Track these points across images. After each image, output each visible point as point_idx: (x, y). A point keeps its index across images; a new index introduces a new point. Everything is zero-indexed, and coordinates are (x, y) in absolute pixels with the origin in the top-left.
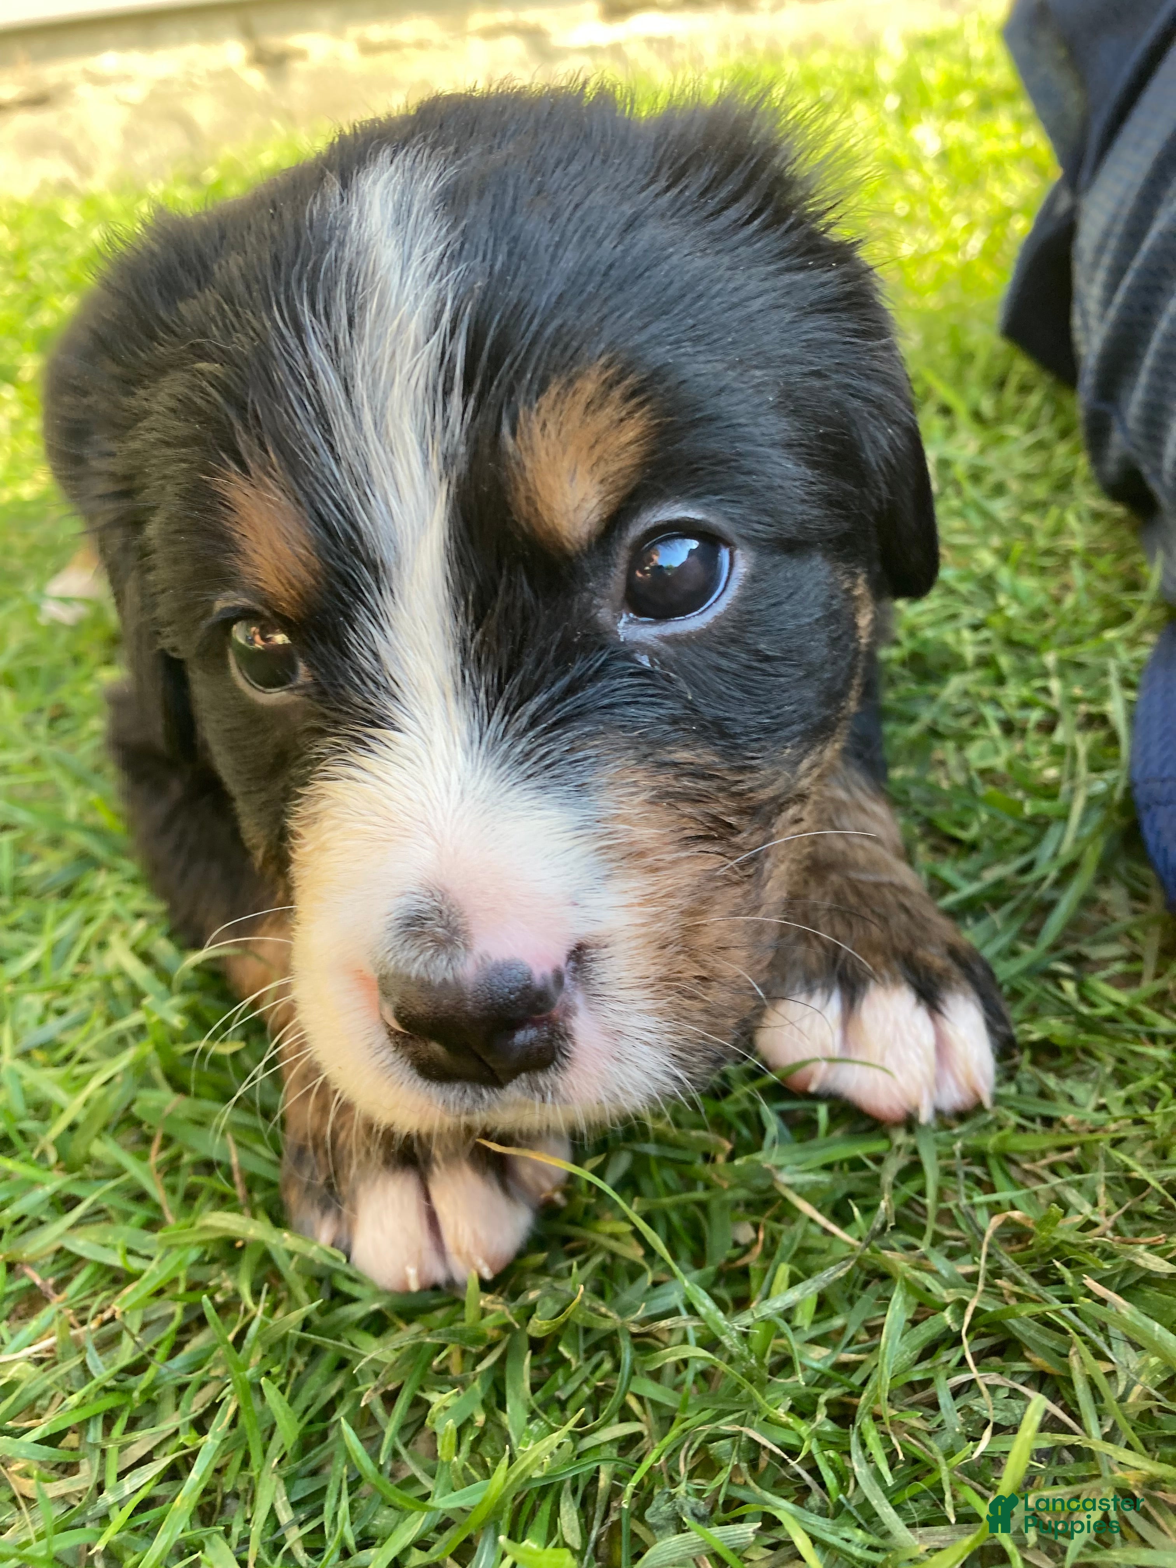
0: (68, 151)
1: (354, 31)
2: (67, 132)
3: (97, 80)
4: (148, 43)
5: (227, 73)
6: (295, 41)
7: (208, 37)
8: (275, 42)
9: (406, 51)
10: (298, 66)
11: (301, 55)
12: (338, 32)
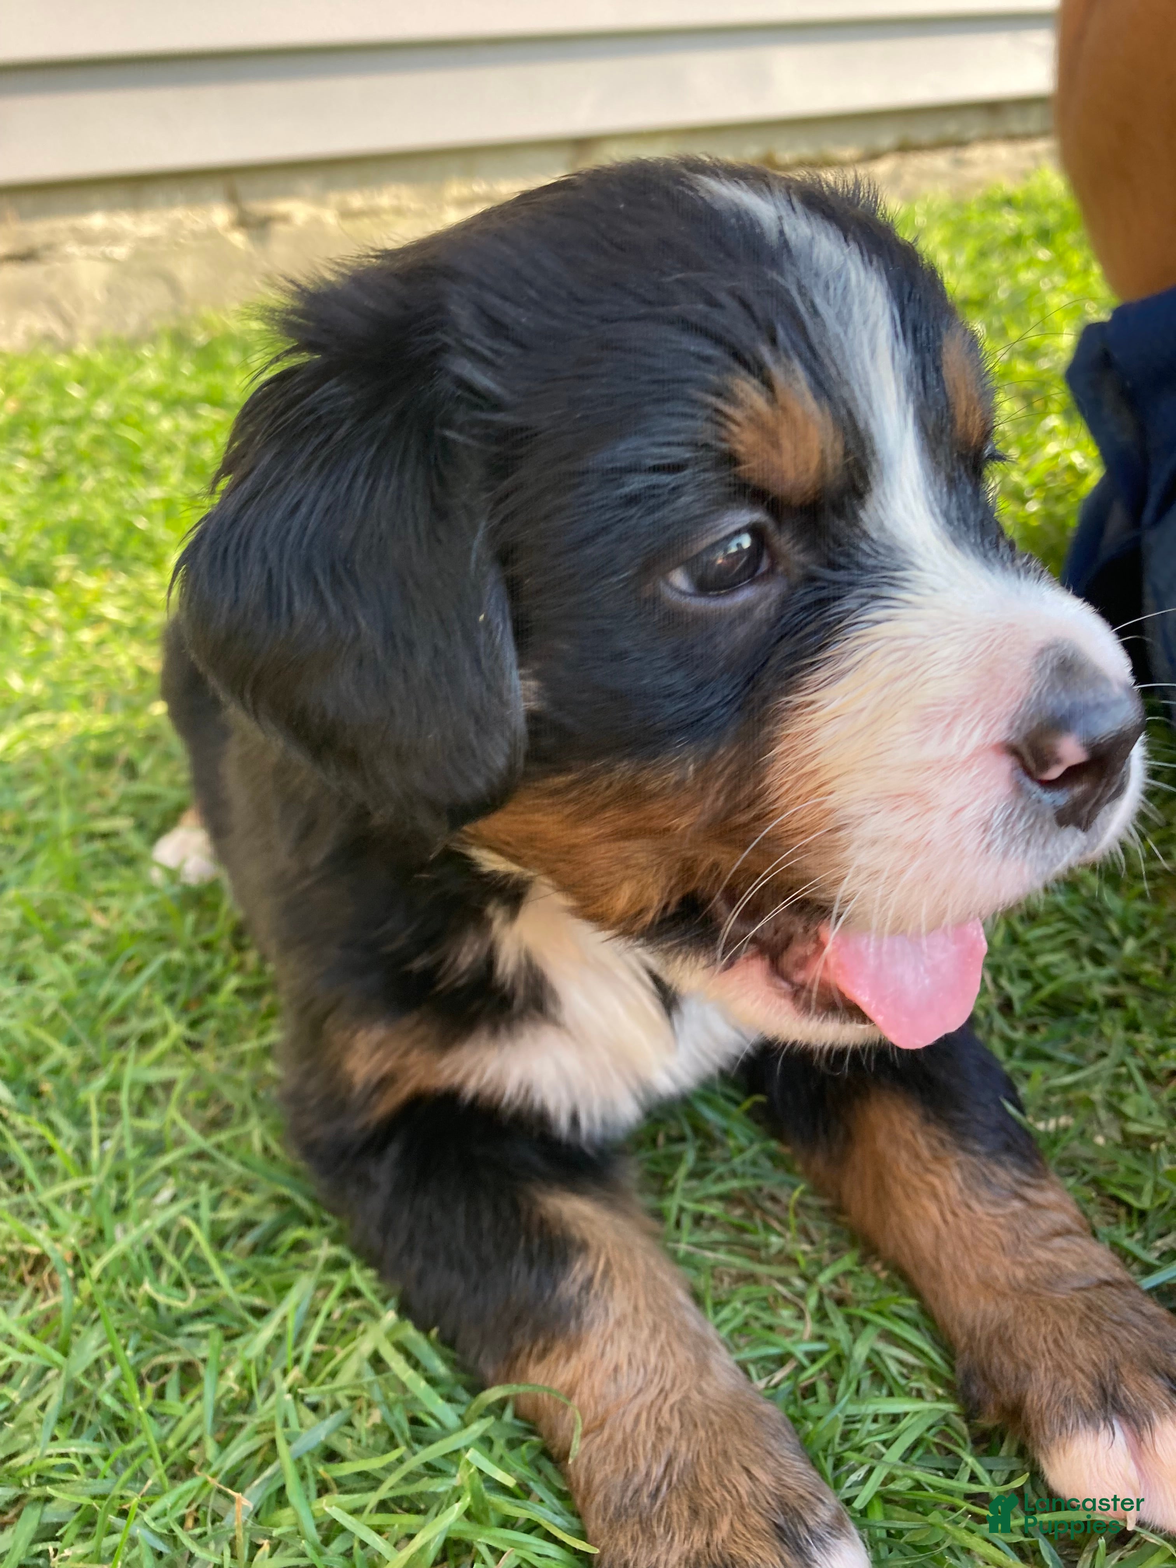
0: (53, 305)
1: (334, 197)
2: (54, 288)
3: (86, 238)
4: (136, 206)
5: (212, 233)
6: (282, 206)
7: (193, 202)
8: (258, 207)
9: (385, 217)
10: (280, 229)
11: (285, 218)
12: (320, 201)
